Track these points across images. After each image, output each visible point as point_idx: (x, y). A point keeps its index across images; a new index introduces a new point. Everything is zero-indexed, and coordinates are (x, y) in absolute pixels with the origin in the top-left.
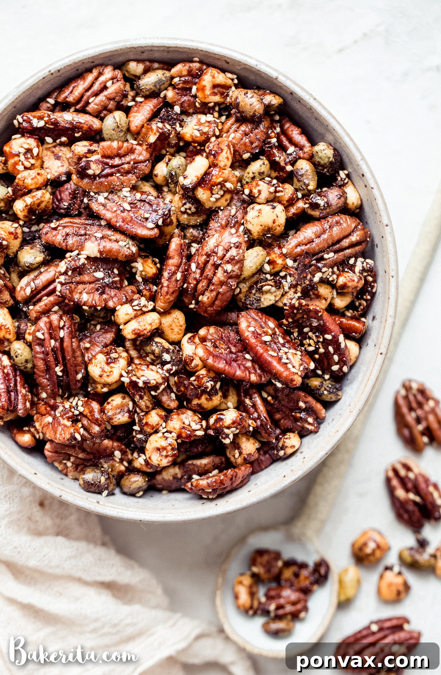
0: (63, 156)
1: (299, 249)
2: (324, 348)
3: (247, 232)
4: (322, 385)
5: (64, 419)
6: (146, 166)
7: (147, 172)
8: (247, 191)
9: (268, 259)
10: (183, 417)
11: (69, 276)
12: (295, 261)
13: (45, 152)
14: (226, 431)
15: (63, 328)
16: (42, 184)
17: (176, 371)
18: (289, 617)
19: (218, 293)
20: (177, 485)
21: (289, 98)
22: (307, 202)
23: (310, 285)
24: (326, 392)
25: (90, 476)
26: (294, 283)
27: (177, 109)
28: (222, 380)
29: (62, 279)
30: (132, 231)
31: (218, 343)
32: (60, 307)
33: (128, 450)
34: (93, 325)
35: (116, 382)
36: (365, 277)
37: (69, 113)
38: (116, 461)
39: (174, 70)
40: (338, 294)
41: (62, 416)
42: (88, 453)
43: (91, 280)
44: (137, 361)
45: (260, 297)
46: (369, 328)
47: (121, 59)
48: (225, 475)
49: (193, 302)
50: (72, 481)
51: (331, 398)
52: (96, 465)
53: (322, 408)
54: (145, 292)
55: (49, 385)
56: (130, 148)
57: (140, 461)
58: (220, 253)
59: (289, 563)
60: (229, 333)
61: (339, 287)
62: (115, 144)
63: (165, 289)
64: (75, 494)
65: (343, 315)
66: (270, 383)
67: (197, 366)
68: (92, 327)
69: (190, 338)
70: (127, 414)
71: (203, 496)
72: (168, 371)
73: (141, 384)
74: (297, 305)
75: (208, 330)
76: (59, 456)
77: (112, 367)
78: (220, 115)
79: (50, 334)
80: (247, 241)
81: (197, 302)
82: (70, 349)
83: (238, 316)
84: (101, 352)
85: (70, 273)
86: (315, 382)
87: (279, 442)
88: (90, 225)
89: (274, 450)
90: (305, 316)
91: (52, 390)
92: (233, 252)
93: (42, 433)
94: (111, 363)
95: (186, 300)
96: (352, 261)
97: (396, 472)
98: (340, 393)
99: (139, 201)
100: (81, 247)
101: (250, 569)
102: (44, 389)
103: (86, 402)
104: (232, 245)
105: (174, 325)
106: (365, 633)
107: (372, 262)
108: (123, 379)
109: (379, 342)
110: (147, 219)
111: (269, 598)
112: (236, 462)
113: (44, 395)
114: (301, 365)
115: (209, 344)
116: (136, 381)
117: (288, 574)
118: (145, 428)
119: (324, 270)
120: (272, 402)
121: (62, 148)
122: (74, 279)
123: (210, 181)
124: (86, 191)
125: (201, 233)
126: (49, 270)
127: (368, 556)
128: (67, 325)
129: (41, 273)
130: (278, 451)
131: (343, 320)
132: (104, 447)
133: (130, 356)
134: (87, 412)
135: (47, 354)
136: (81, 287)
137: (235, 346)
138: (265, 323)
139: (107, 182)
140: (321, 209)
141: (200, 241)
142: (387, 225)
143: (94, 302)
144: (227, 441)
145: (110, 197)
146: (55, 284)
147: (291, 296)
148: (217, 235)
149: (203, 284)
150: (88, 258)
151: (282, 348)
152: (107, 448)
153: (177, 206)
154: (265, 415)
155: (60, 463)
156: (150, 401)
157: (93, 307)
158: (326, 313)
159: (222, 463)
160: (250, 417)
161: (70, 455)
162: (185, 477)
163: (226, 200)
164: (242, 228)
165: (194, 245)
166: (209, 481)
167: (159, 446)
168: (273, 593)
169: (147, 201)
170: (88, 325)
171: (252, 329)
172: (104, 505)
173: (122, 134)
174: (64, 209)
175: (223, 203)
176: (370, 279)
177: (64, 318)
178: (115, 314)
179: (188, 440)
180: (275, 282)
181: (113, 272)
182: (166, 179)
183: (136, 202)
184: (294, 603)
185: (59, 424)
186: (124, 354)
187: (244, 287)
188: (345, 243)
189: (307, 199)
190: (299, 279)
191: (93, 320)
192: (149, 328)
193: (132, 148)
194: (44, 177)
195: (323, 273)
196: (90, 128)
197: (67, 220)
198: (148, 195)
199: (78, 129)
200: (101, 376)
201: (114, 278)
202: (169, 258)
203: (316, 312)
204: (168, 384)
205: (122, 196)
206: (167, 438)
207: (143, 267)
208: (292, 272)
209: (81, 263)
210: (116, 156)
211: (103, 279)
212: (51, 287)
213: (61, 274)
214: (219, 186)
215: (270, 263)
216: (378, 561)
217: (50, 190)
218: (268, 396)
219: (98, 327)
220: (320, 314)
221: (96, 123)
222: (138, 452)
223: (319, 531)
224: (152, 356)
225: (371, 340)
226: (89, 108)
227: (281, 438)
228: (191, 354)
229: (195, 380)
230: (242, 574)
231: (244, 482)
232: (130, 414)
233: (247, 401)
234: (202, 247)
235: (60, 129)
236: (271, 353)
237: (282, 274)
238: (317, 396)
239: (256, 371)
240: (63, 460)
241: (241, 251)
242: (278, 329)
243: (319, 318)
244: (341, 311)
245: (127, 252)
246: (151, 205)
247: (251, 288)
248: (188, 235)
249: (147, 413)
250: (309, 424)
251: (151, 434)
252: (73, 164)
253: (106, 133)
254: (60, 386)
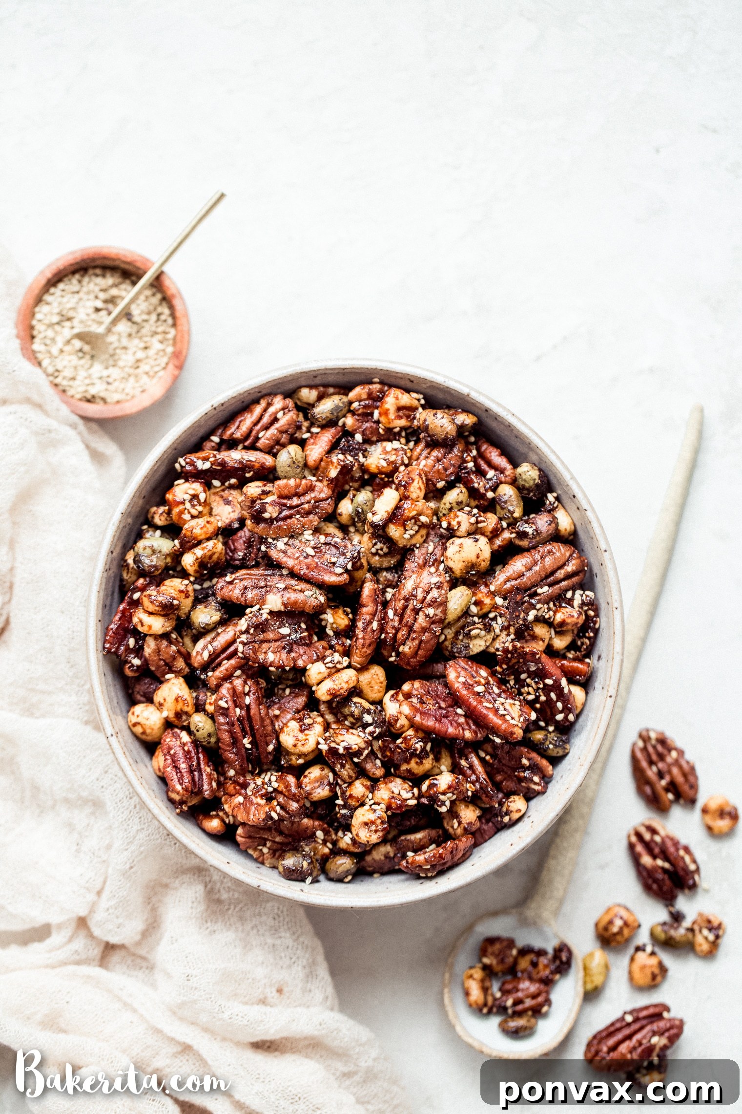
0: (234, 500)
1: (508, 585)
2: (545, 696)
3: (448, 570)
4: (546, 739)
5: (256, 797)
6: (329, 504)
7: (330, 511)
8: (445, 524)
9: (474, 599)
10: (391, 785)
11: (252, 635)
12: (505, 599)
13: (213, 497)
14: (442, 797)
15: (248, 694)
16: (212, 533)
17: (379, 733)
18: (530, 1013)
19: (421, 641)
20: (389, 866)
21: (484, 416)
22: (514, 530)
23: (524, 625)
24: (551, 746)
25: (290, 861)
26: (506, 624)
27: (359, 437)
28: (433, 741)
29: (244, 638)
30: (319, 579)
31: (424, 699)
32: (243, 672)
33: (331, 829)
34: (281, 689)
35: (313, 751)
36: (586, 612)
37: (237, 451)
38: (318, 843)
39: (352, 395)
40: (557, 633)
41: (254, 794)
42: (286, 836)
43: (276, 637)
44: (334, 726)
45: (469, 644)
46: (595, 669)
47: (291, 386)
48: (445, 847)
49: (393, 654)
50: (271, 870)
51: (558, 752)
52: (296, 850)
53: (548, 764)
54: (337, 647)
55: (236, 761)
56: (309, 485)
57: (346, 840)
58: (420, 596)
59: (524, 951)
60: (437, 687)
61: (557, 624)
62: (292, 482)
63: (361, 641)
64: (276, 882)
65: (564, 657)
66: (487, 740)
67: (403, 726)
68: (280, 692)
69: (392, 696)
70: (327, 788)
71: (421, 875)
72: (371, 734)
73: (341, 751)
74: (510, 648)
75: (413, 685)
76: (253, 842)
77: (306, 735)
78: (408, 441)
79: (235, 702)
80: (449, 581)
81: (398, 654)
82: (257, 717)
83: (445, 667)
84: (293, 719)
85: (252, 631)
86: (539, 736)
87: (502, 807)
88: (270, 575)
89: (497, 817)
90: (521, 660)
91: (241, 766)
92: (435, 593)
93: (233, 816)
94: (305, 730)
95: (385, 653)
96: (569, 595)
97: (639, 835)
98: (567, 746)
99: (324, 544)
100: (262, 601)
101: (480, 961)
102: (231, 766)
103: (280, 777)
104: (433, 586)
105: (373, 682)
106: (618, 1025)
107: (593, 594)
108: (320, 747)
109: (608, 683)
110: (334, 564)
111: (505, 992)
112: (455, 834)
113: (232, 773)
114: (521, 716)
115: (414, 700)
116: (335, 748)
117: (524, 963)
118: (350, 801)
119: (539, 606)
120: (491, 761)
121: (232, 492)
122: (257, 638)
123: (402, 515)
124: (263, 538)
125: (396, 576)
126: (227, 630)
127: (615, 935)
128: (253, 690)
129: (218, 634)
130: (502, 817)
131: (565, 662)
132: (304, 827)
133: (326, 721)
134: (282, 788)
135: (233, 725)
136: (265, 645)
137: (444, 701)
138: (477, 672)
139: (286, 525)
140: (530, 538)
141: (395, 585)
142: (605, 551)
143: (281, 662)
144: (443, 809)
145: (290, 542)
146: (235, 645)
147: (503, 640)
148: (414, 576)
149: (403, 632)
150: (271, 613)
151: (498, 699)
152: (307, 828)
153: (367, 547)
154: (484, 776)
155: (255, 849)
156: (353, 770)
157: (281, 667)
158: (544, 655)
159: (439, 836)
160: (467, 780)
161: (266, 840)
162: (399, 855)
163: (422, 536)
164: (442, 567)
165: (389, 590)
166: (426, 856)
167: (366, 820)
168: (509, 987)
169: (333, 543)
170: (276, 689)
171: (462, 679)
172: (309, 893)
173: (299, 470)
174: (239, 560)
175: (418, 539)
176: (591, 613)
177: (249, 683)
178: (306, 674)
179: (399, 812)
180: (484, 625)
181: (299, 626)
182: (352, 518)
183: (320, 545)
184: (534, 997)
185: (252, 803)
186: (320, 719)
187: (450, 633)
188: (560, 574)
189: (513, 528)
190: (512, 619)
191: (281, 683)
192: (345, 686)
193: (312, 485)
194: (214, 525)
195: (538, 610)
196: (263, 466)
197: (243, 572)
198: (333, 537)
199: (249, 468)
200: (295, 746)
201: (302, 633)
202: (362, 605)
203: (533, 654)
204: (372, 749)
205: (303, 540)
206: (375, 811)
207: (334, 618)
208: (502, 612)
209: (263, 619)
210: (294, 496)
211: (289, 635)
212: (232, 649)
213: (242, 633)
214: (413, 521)
215: (477, 603)
216: (628, 941)
217: (221, 540)
218: (486, 755)
219: (288, 691)
220: (537, 657)
221: (268, 460)
222: (342, 831)
223: (557, 912)
224: (351, 719)
225: (598, 684)
226: (260, 444)
227: (504, 802)
228: (395, 714)
229: (402, 743)
230: (471, 968)
231: (467, 856)
232: (331, 787)
233: (463, 762)
234: (399, 591)
235: (229, 470)
236: (486, 704)
237: (492, 615)
238: (542, 751)
239: (470, 727)
240: (259, 845)
241: (443, 592)
242: (492, 677)
243: (539, 661)
244: (562, 652)
245: (313, 602)
246: (337, 548)
247: (457, 633)
248: (381, 579)
249: (350, 784)
250: (535, 783)
251: (356, 808)
252: (246, 509)
253: (280, 471)
254: (249, 760)
